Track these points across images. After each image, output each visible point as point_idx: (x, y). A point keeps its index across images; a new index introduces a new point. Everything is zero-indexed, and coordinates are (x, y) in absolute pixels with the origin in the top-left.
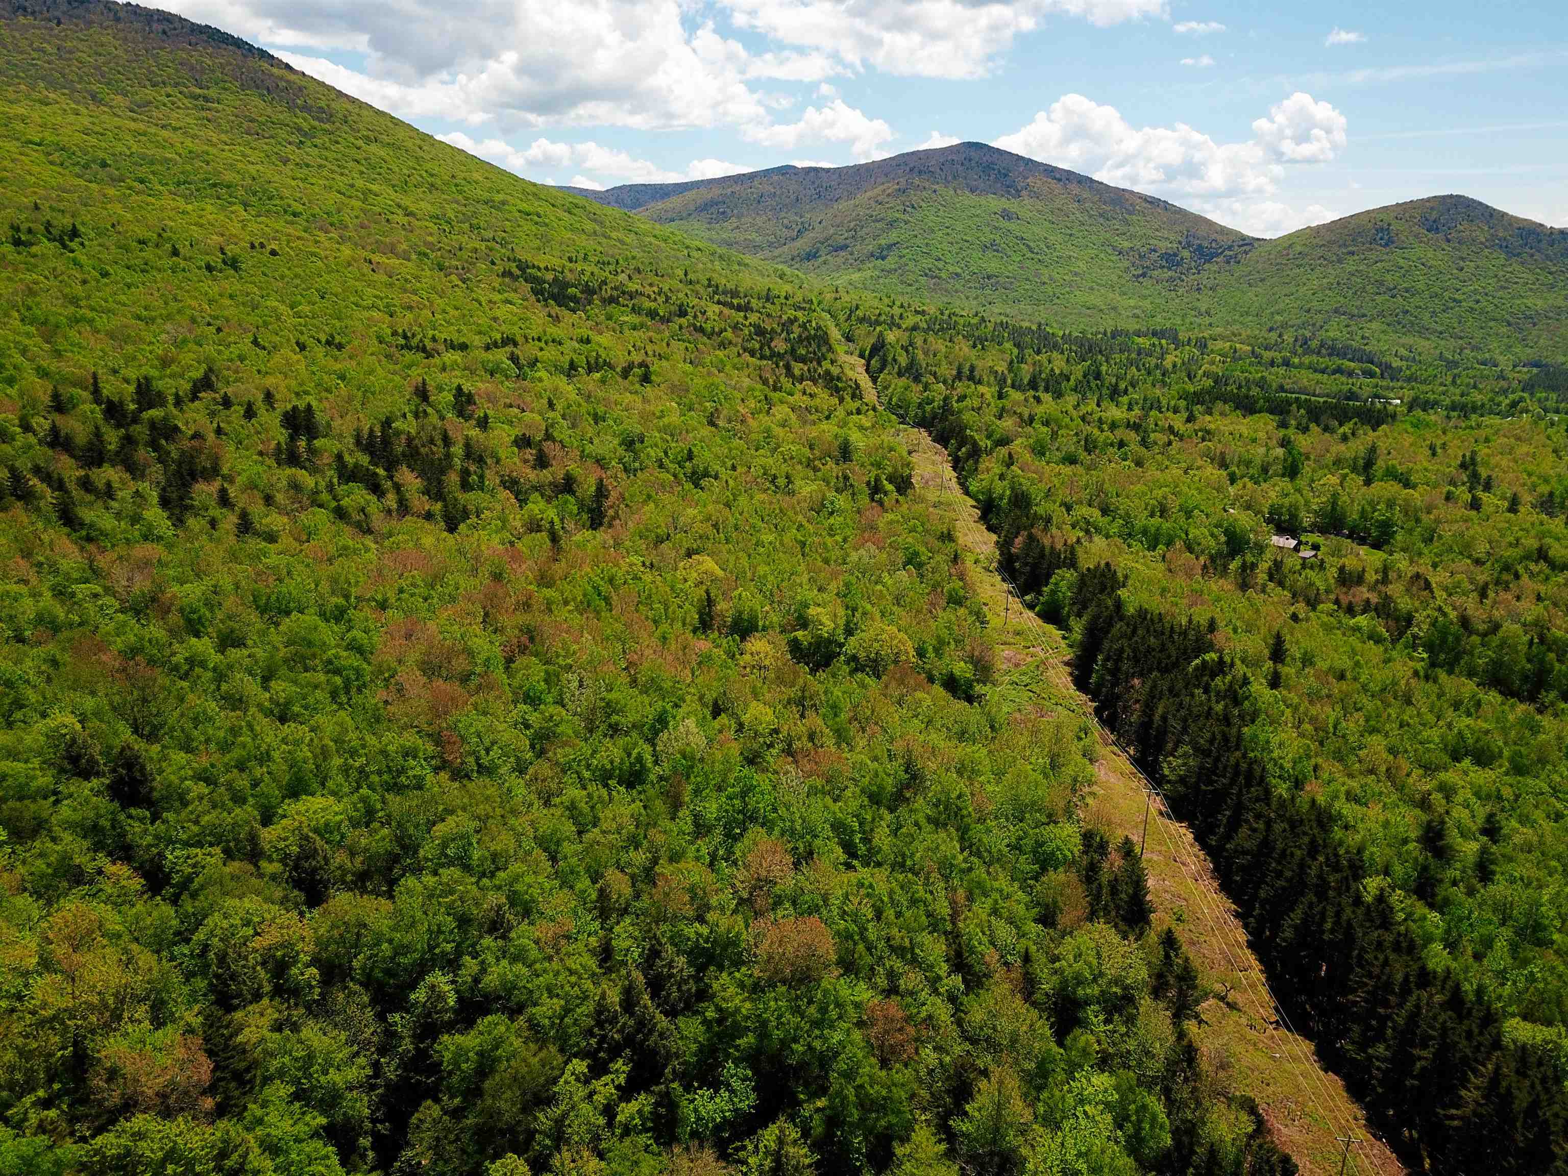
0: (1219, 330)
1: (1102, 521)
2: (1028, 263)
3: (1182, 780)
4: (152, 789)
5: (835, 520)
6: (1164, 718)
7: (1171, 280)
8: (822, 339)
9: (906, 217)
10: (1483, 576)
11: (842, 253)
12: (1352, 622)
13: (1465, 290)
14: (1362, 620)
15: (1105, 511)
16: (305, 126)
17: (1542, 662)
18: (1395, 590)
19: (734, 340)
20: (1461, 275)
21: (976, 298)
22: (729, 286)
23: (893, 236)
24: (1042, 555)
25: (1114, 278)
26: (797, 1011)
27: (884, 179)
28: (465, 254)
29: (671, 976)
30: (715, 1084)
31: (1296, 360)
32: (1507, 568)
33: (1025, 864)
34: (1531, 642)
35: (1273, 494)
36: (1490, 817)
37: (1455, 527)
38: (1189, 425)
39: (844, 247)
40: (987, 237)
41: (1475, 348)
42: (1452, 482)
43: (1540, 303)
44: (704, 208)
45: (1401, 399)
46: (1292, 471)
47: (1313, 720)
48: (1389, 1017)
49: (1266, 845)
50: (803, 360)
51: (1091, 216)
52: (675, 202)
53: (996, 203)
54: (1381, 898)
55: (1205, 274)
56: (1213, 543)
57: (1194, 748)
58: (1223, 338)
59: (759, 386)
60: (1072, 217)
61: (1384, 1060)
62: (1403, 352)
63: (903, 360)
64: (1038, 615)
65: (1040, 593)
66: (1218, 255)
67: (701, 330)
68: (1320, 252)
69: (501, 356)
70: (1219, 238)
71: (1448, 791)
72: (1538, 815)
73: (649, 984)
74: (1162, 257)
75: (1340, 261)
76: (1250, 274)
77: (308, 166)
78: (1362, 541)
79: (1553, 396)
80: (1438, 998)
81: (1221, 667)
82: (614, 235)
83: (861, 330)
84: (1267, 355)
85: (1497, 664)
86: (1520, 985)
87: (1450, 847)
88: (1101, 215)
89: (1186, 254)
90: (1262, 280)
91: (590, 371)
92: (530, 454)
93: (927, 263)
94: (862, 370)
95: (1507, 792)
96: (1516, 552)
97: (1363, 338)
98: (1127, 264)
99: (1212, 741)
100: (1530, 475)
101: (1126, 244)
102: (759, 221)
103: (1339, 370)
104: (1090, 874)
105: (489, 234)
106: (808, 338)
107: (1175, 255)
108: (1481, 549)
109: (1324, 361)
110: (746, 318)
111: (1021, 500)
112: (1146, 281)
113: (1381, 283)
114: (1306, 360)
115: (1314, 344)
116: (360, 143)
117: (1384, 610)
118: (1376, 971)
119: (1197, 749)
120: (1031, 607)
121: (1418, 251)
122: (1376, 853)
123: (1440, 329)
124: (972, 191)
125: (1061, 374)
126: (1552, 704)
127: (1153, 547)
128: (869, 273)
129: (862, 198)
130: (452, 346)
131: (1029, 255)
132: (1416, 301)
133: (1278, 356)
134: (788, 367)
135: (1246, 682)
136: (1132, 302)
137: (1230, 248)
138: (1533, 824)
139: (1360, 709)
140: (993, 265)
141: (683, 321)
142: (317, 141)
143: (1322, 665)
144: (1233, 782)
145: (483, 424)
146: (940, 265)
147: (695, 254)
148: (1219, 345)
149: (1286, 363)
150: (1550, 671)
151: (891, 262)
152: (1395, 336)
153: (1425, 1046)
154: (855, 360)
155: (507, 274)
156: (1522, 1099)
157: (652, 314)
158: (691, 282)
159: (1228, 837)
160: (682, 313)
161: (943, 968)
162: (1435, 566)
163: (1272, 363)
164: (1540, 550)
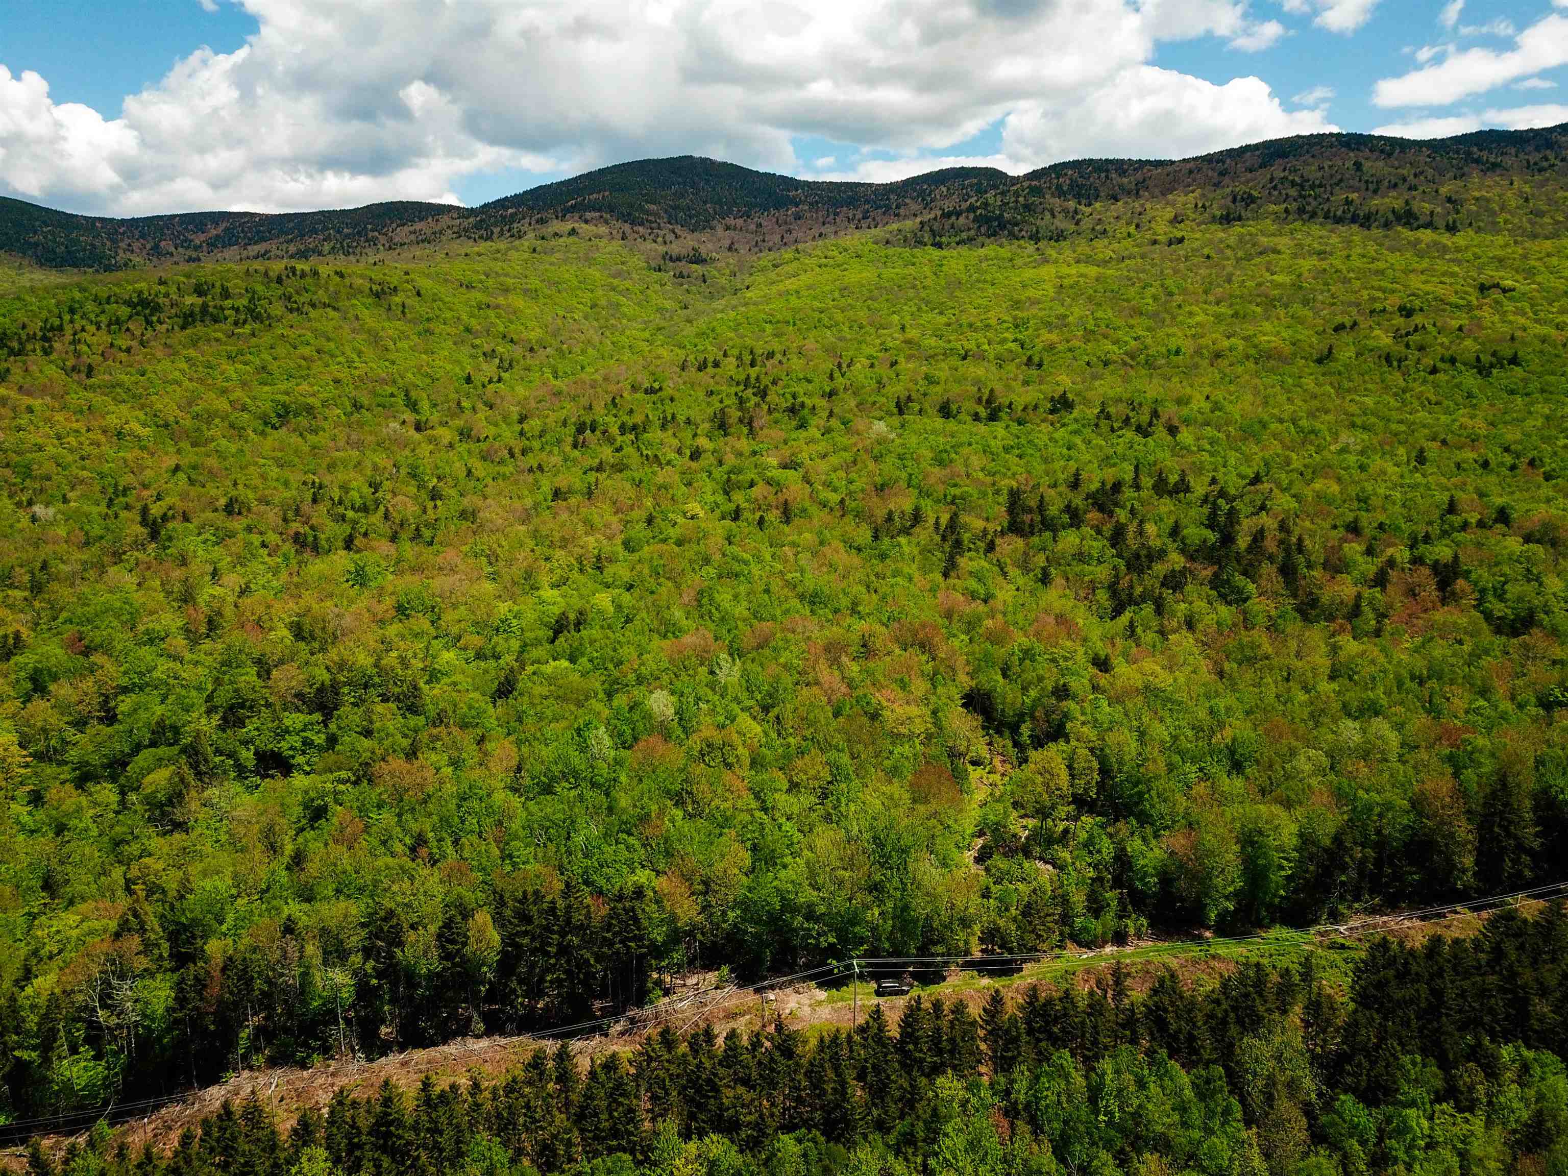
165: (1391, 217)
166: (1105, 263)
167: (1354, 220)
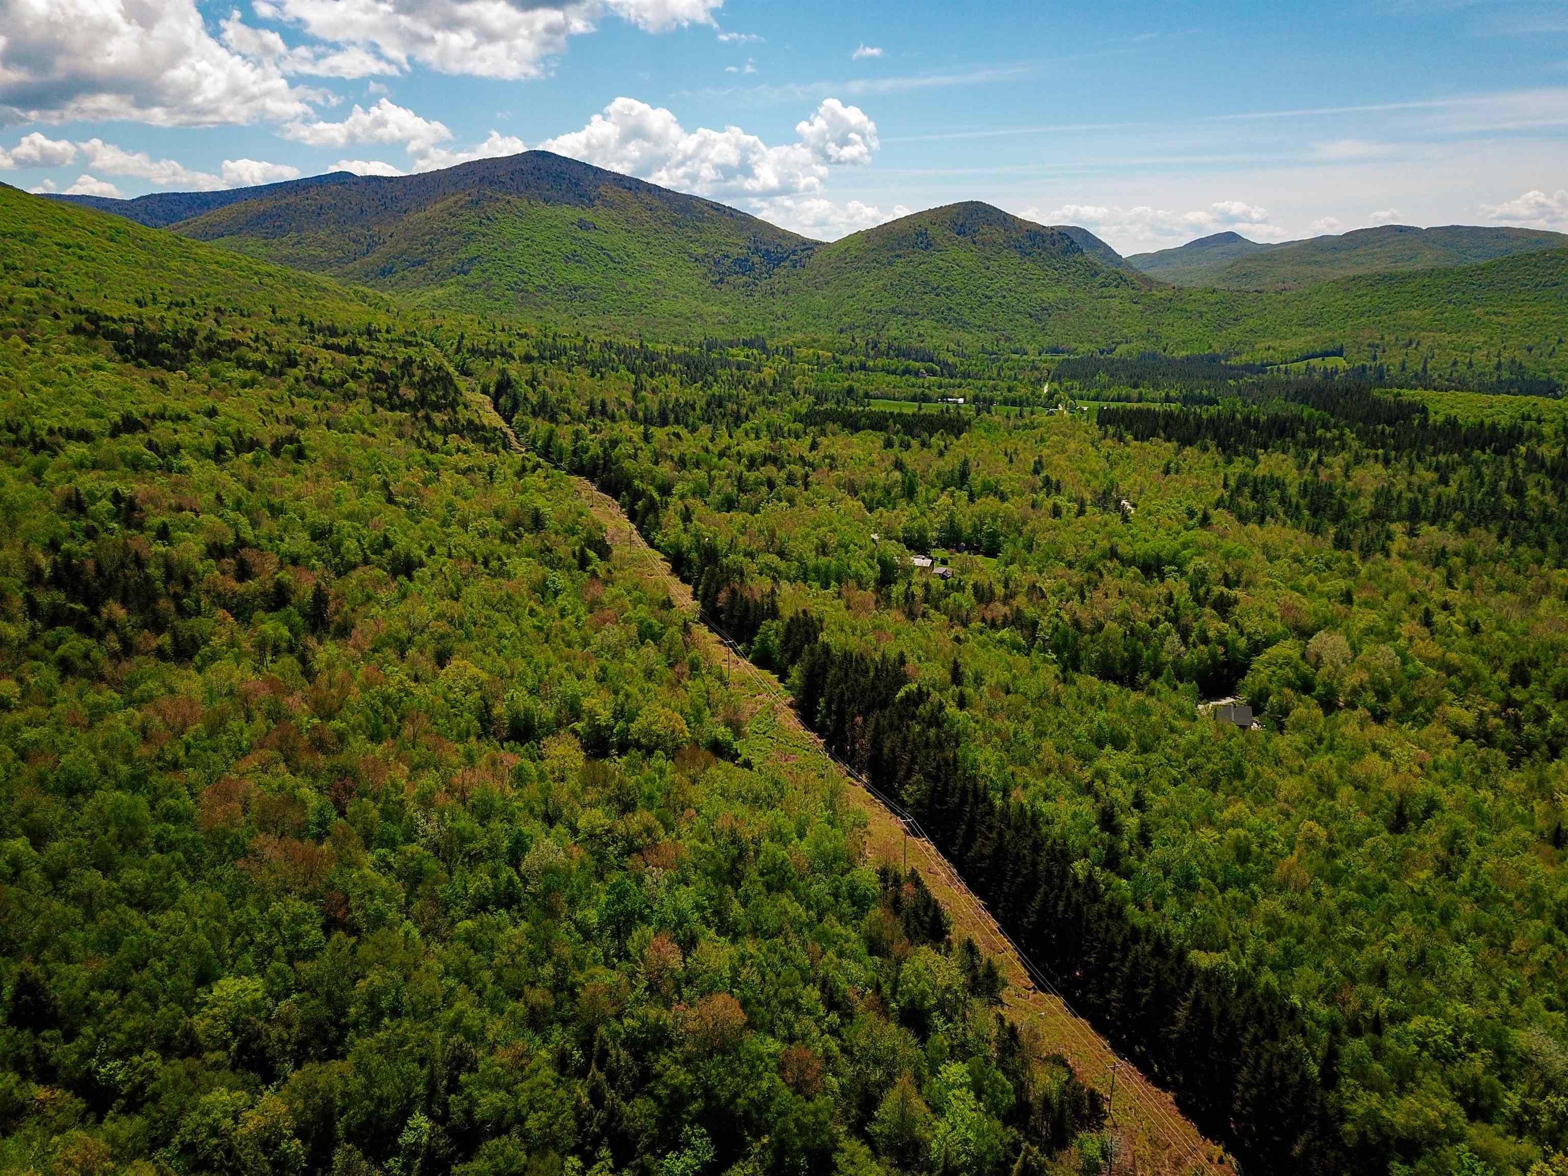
0: (799, 336)
1: (782, 565)
2: (612, 274)
3: (918, 803)
4: (55, 1008)
5: (561, 601)
6: (892, 751)
7: (746, 285)
8: (447, 380)
9: (484, 230)
10: (1077, 576)
11: (421, 269)
12: (998, 636)
13: (993, 287)
14: (1005, 633)
15: (781, 554)
17: (1134, 650)
18: (1021, 601)
19: (359, 391)
20: (988, 273)
21: (566, 311)
22: (326, 323)
23: (473, 249)
24: (747, 609)
25: (694, 284)
26: (733, 1073)
27: (453, 190)
28: (21, 308)
29: (621, 1067)
30: (677, 1146)
31: (871, 363)
32: (1091, 567)
33: (846, 907)
34: (1125, 635)
35: (904, 519)
36: (1137, 794)
37: (1047, 535)
38: (814, 453)
39: (424, 262)
40: (568, 247)
41: (1008, 339)
42: (1034, 490)
43: (1051, 295)
44: (256, 221)
45: (964, 397)
46: (910, 493)
47: (998, 732)
48: (1116, 969)
49: (1000, 849)
50: (437, 408)
51: (664, 224)
52: (220, 214)
53: (569, 213)
54: (1090, 878)
55: (775, 279)
56: (871, 572)
57: (924, 775)
58: (805, 345)
59: (414, 449)
60: (647, 226)
61: (1118, 1001)
62: (953, 346)
63: (534, 399)
64: (752, 661)
65: (751, 642)
66: (784, 259)
67: (321, 382)
68: (872, 256)
69: (134, 444)
70: (783, 243)
71: (1101, 775)
72: (1164, 784)
73: (608, 1080)
74: (735, 262)
75: (890, 264)
76: (815, 277)
78: (976, 551)
79: (1076, 384)
80: (1148, 948)
81: (920, 697)
82: (173, 264)
83: (478, 364)
84: (846, 360)
85: (1105, 656)
86: (1189, 923)
87: (1120, 825)
88: (673, 223)
89: (756, 259)
90: (827, 283)
91: (238, 452)
92: (229, 563)
93: (511, 277)
94: (490, 408)
95: (1141, 769)
96: (1096, 553)
97: (919, 335)
98: (704, 270)
99: (938, 767)
100: (1083, 472)
101: (701, 251)
102: (322, 235)
103: (906, 371)
104: (896, 905)
105: (31, 276)
106: (432, 381)
107: (747, 260)
108: (1070, 552)
109: (894, 363)
110: (360, 363)
111: (710, 555)
112: (725, 288)
113: (925, 283)
114: (880, 362)
115: (883, 347)
117: (1017, 620)
118: (1101, 936)
119: (927, 775)
120: (745, 655)
121: (954, 253)
122: (1076, 841)
123: (978, 323)
124: (546, 201)
125: (686, 403)
126: (1147, 683)
127: (826, 586)
128: (453, 289)
129: (435, 209)
130: (70, 435)
131: (611, 265)
132: (957, 298)
133: (856, 360)
134: (427, 418)
135: (941, 707)
136: (715, 309)
137: (794, 252)
138: (1164, 792)
139: (1027, 718)
140: (577, 277)
141: (295, 371)
143: (990, 681)
144: (963, 801)
145: (163, 534)
146: (525, 278)
147: (266, 280)
148: (804, 352)
149: (863, 367)
150: (1141, 656)
151: (474, 276)
152: (944, 332)
153: (1145, 986)
154: (479, 397)
155: (77, 330)
156: (1216, 1011)
157: (261, 367)
158: (282, 321)
159: (967, 846)
160: (293, 364)
161: (822, 1010)
162: (1040, 572)
163: (851, 367)
164: (1112, 549)
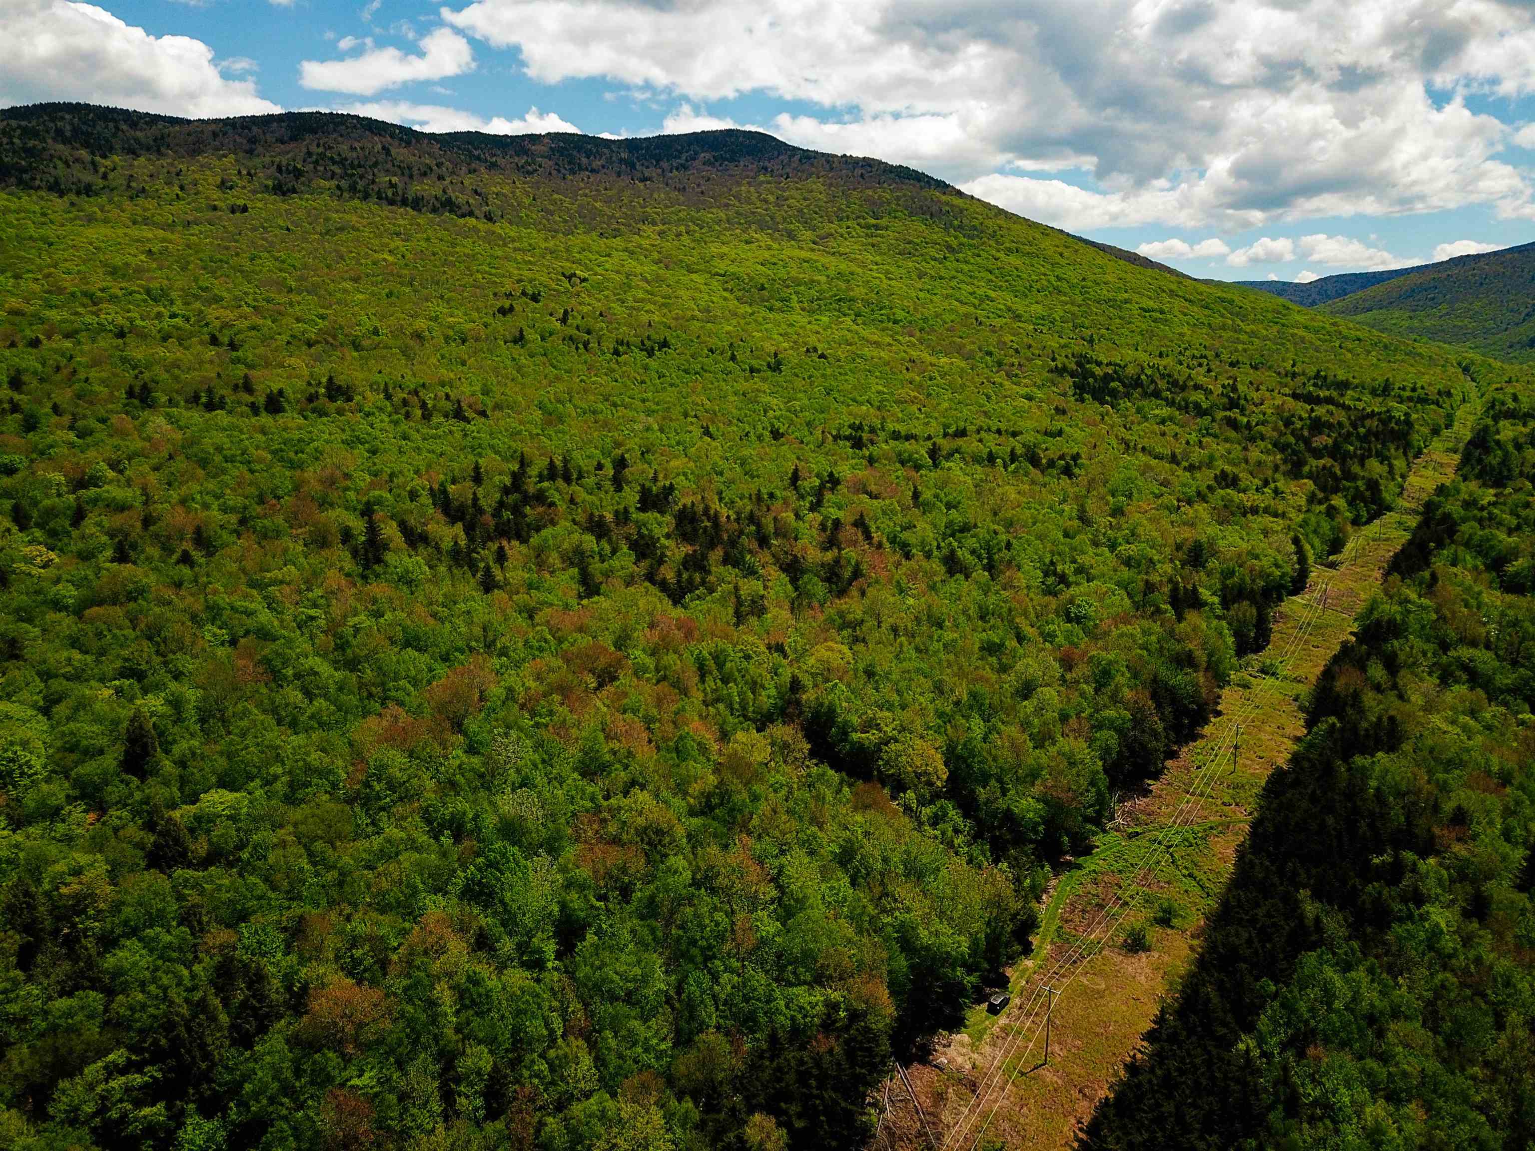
16: (955, 243)
28: (1029, 352)
44: (1412, 293)
52: (1377, 290)
77: (941, 278)
116: (1001, 255)
142: (961, 256)
155: (1058, 369)
165: (437, 205)
166: (170, 227)
167: (404, 202)
